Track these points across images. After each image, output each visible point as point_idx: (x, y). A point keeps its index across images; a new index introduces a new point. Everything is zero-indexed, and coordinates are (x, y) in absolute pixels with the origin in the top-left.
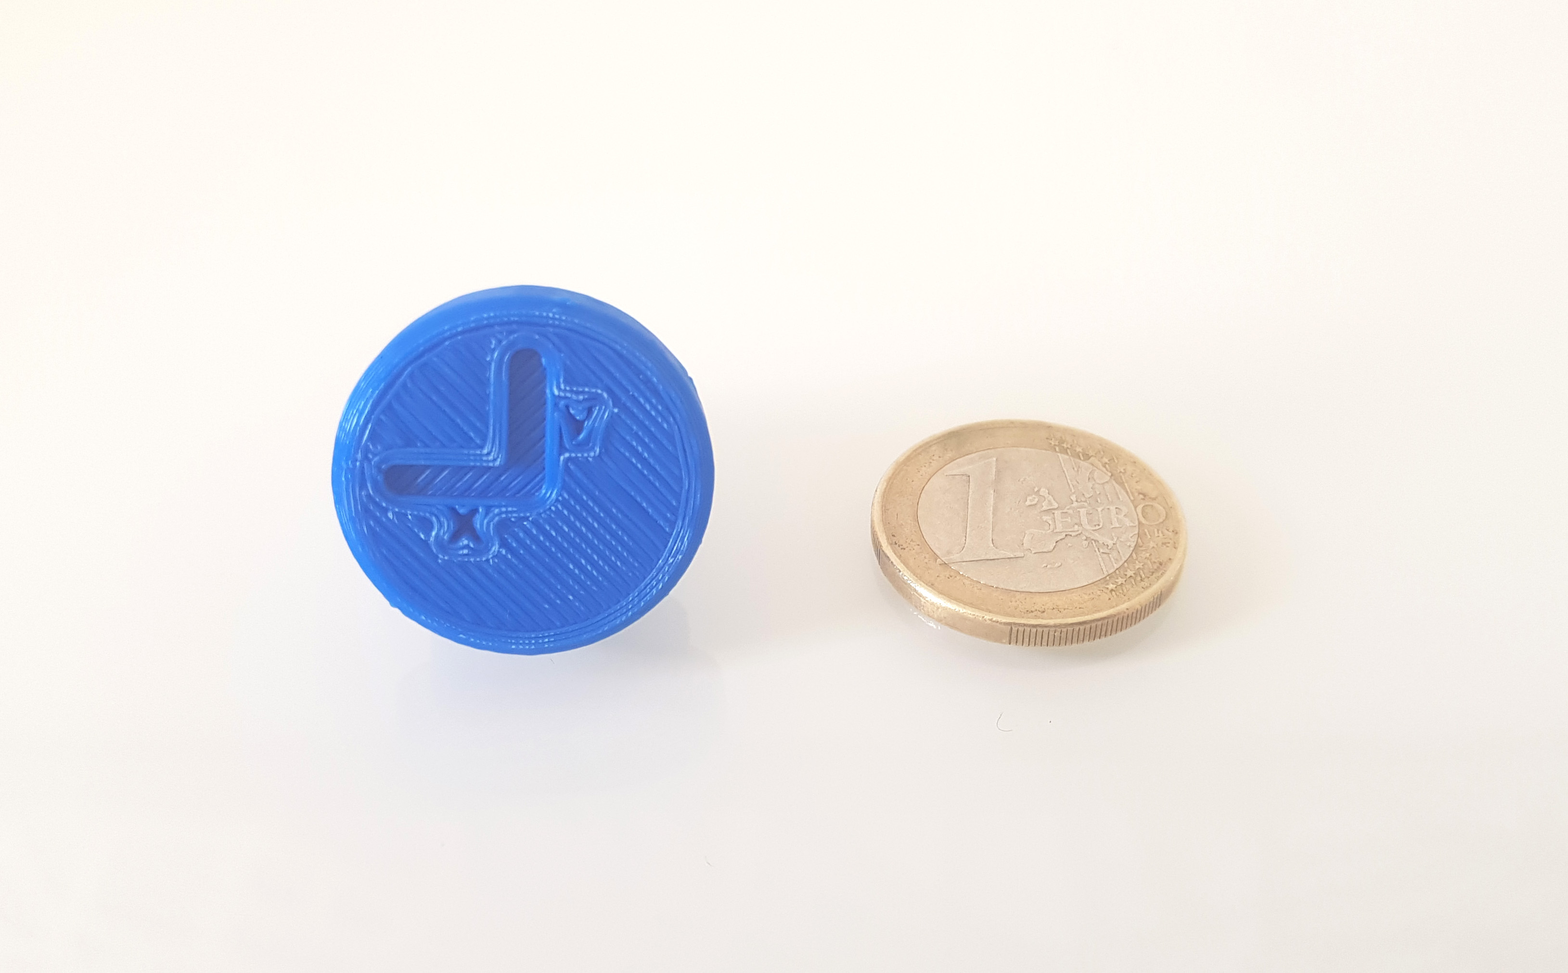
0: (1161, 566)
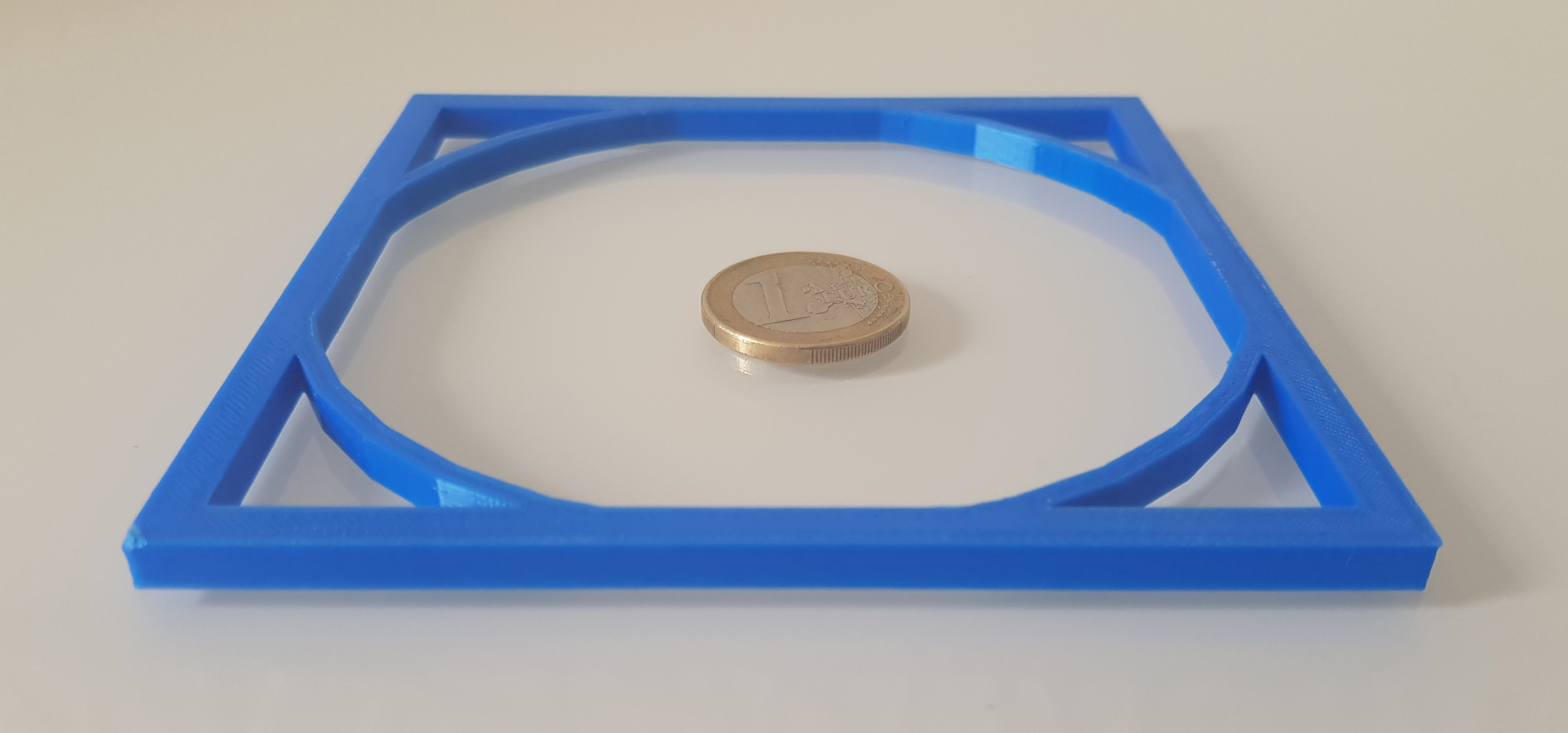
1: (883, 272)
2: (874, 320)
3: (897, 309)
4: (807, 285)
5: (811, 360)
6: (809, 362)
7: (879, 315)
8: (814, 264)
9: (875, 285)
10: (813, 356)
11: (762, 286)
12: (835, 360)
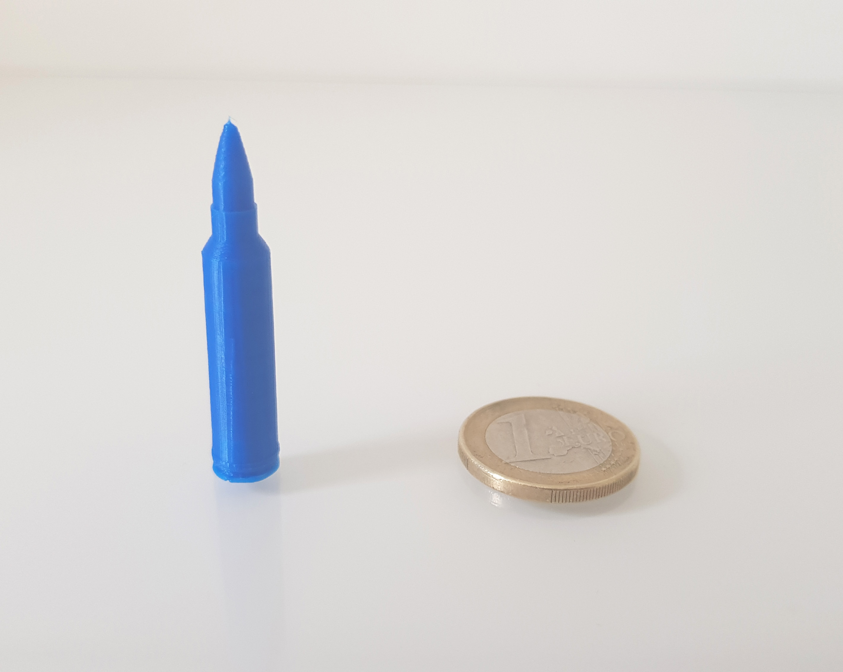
0: (629, 459)
1: (617, 422)
2: (608, 466)
3: (628, 458)
4: (550, 427)
5: (550, 498)
6: (548, 500)
7: (612, 463)
8: (557, 409)
9: (610, 434)
10: (552, 496)
11: (511, 425)
12: (571, 500)
